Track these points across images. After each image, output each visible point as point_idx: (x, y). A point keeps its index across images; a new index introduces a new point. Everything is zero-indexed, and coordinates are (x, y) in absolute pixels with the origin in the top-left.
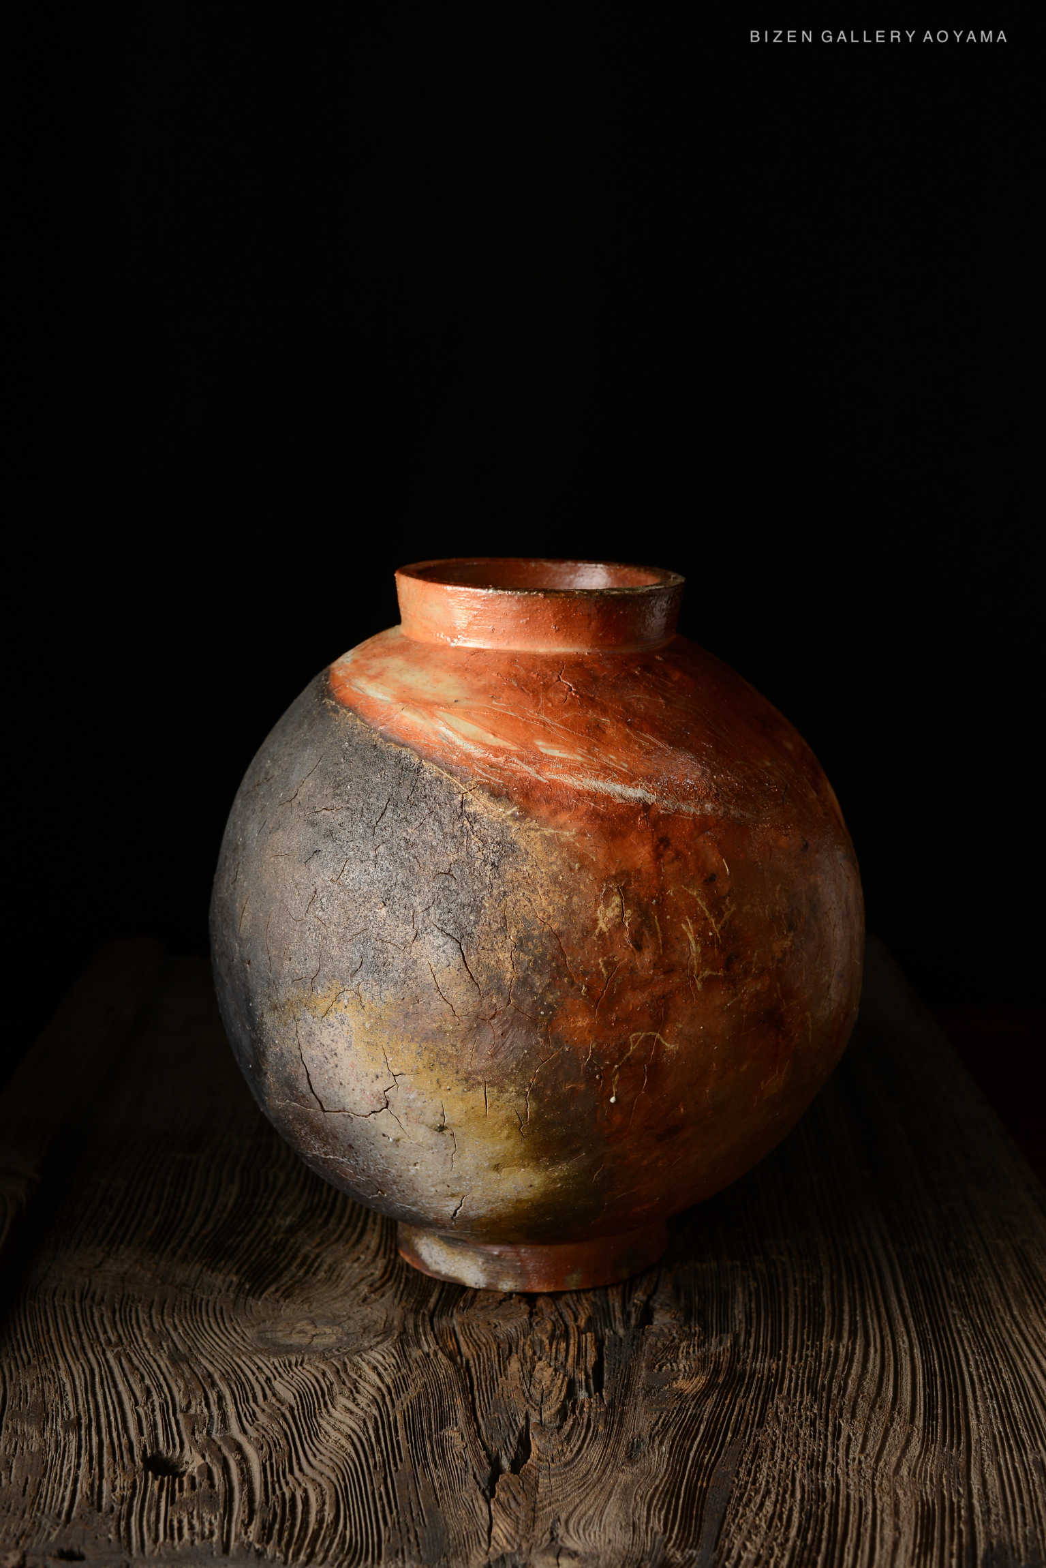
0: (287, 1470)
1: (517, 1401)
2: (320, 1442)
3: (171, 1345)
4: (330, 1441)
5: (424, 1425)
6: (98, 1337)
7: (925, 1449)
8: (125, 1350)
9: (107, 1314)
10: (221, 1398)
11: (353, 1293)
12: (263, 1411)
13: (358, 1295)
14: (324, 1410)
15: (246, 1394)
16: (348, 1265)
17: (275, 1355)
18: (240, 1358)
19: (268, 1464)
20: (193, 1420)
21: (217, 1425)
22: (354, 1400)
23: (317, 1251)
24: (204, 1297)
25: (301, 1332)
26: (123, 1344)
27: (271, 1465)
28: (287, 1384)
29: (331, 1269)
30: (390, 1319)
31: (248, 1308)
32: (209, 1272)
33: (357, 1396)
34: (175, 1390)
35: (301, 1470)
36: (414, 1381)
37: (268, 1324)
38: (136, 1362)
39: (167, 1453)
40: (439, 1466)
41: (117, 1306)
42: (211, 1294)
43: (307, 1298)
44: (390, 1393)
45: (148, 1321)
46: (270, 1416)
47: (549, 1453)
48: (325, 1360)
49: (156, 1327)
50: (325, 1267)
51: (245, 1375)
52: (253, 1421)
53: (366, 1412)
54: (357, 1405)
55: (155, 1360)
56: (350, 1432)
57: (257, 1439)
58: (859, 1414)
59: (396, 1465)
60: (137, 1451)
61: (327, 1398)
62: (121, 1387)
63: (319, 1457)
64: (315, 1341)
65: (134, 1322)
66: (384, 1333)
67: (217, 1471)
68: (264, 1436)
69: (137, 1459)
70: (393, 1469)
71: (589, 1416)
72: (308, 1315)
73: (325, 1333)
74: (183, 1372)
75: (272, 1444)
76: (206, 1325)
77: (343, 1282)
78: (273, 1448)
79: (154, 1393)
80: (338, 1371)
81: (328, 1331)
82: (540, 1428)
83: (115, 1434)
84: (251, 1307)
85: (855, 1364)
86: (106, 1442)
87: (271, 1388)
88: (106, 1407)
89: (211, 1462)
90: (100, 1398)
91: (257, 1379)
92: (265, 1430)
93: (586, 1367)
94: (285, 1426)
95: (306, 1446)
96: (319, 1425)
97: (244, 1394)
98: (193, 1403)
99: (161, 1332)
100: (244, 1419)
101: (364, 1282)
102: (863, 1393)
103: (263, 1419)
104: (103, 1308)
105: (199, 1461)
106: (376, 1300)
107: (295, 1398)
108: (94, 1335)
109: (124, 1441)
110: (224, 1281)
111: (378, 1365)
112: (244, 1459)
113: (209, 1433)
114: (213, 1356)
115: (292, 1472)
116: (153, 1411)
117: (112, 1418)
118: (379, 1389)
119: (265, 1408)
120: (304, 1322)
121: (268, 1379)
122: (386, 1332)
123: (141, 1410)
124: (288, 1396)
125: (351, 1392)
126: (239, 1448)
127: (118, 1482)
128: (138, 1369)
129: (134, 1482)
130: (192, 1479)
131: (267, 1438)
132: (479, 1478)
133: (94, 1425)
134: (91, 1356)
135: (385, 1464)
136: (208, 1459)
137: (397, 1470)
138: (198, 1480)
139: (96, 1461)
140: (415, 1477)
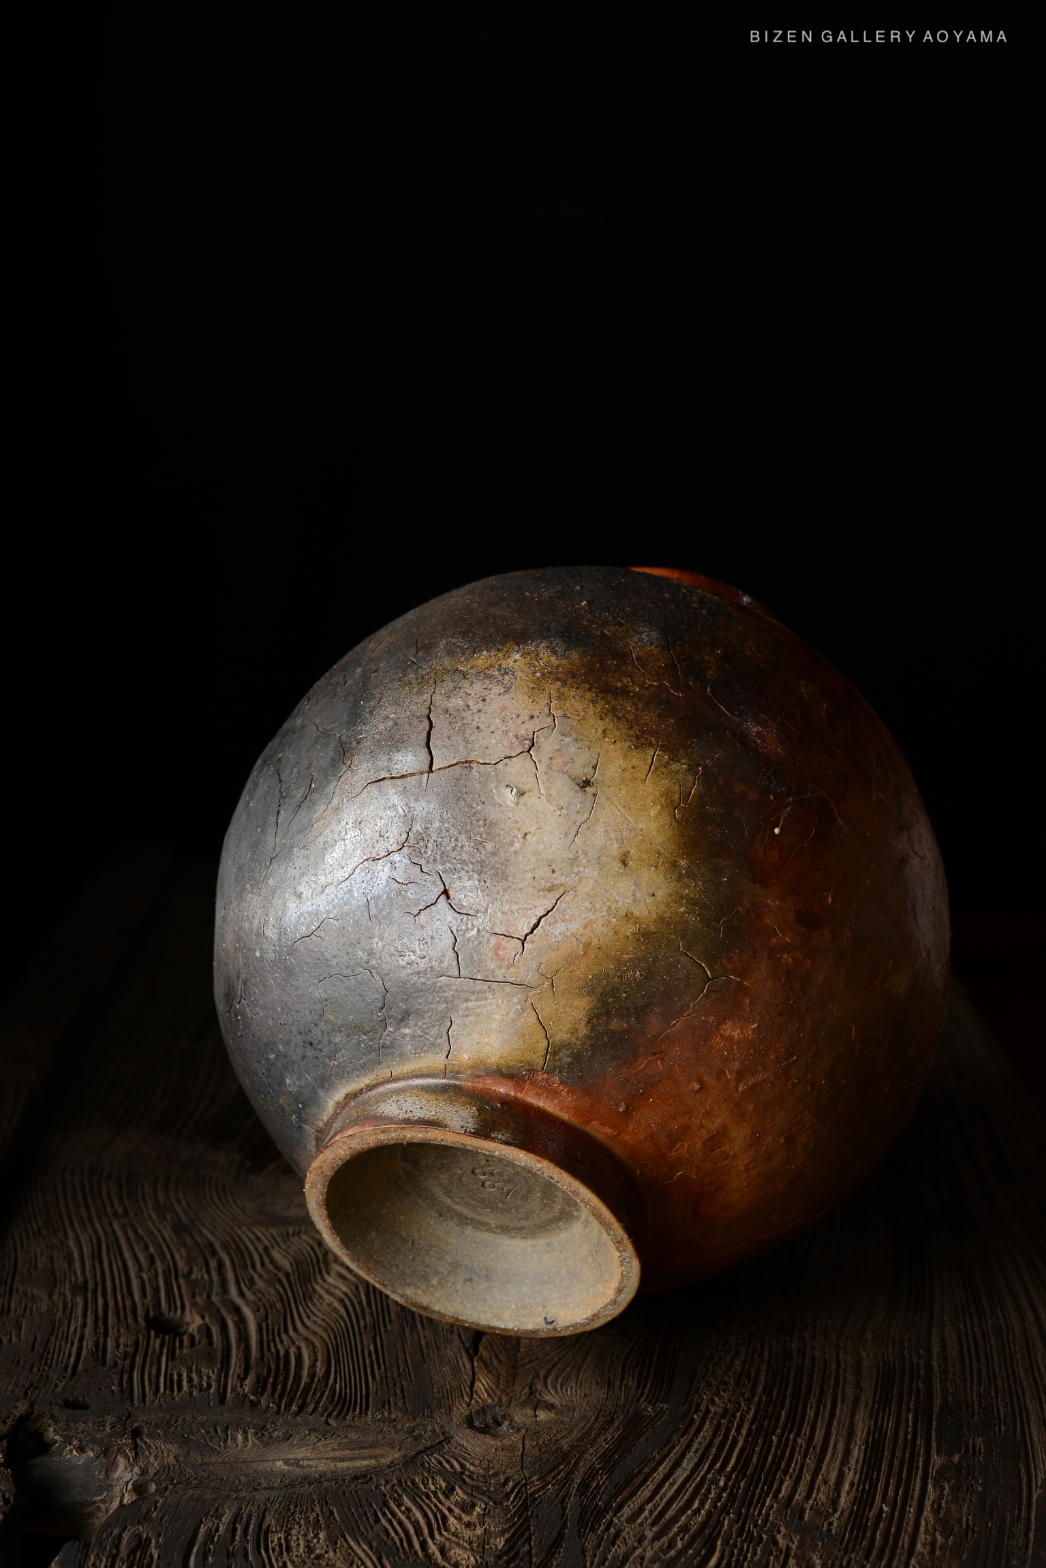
0: (282, 1330)
2: (314, 1305)
3: (174, 1217)
4: (324, 1304)
6: (105, 1210)
7: (890, 1315)
8: (130, 1222)
9: (115, 1190)
10: (221, 1265)
12: (261, 1276)
14: (318, 1277)
15: (245, 1261)
17: (273, 1225)
18: (240, 1229)
19: (264, 1324)
20: (194, 1285)
21: (216, 1288)
24: (207, 1174)
25: (299, 1205)
26: (128, 1216)
27: (267, 1325)
28: (285, 1253)
31: (249, 1183)
32: (213, 1151)
34: (178, 1257)
35: (295, 1329)
37: (268, 1198)
38: (141, 1231)
39: (169, 1314)
40: (426, 1327)
41: (124, 1182)
42: (214, 1171)
45: (153, 1196)
46: (267, 1282)
49: (161, 1200)
51: (244, 1244)
52: (251, 1286)
55: (159, 1231)
56: (342, 1296)
57: (254, 1302)
59: (385, 1325)
60: (140, 1312)
61: (322, 1265)
62: (127, 1255)
63: (313, 1318)
65: (140, 1196)
67: (215, 1330)
68: (260, 1300)
69: (141, 1320)
70: (382, 1329)
74: (186, 1242)
75: (268, 1306)
76: (209, 1199)
78: (269, 1310)
79: (158, 1261)
83: (119, 1297)
84: (252, 1183)
86: (111, 1304)
87: (269, 1256)
88: (112, 1273)
89: (211, 1322)
90: (106, 1265)
91: (256, 1249)
92: (262, 1294)
94: (281, 1290)
95: (301, 1309)
96: (314, 1290)
97: (242, 1260)
98: (195, 1269)
99: (165, 1205)
100: (242, 1285)
103: (260, 1284)
104: (111, 1184)
105: (198, 1321)
107: (291, 1265)
108: (102, 1208)
109: (128, 1303)
110: (226, 1160)
112: (241, 1321)
113: (209, 1296)
114: (214, 1227)
115: (286, 1331)
116: (156, 1276)
117: (117, 1282)
119: (263, 1274)
121: (266, 1249)
123: (145, 1276)
124: (285, 1263)
126: (237, 1310)
127: (121, 1340)
128: (142, 1238)
129: (137, 1341)
130: (192, 1337)
131: (264, 1300)
132: (464, 1338)
133: (100, 1288)
134: (98, 1226)
135: (375, 1325)
136: (207, 1320)
137: (386, 1331)
138: (197, 1338)
139: (101, 1322)
140: (403, 1336)
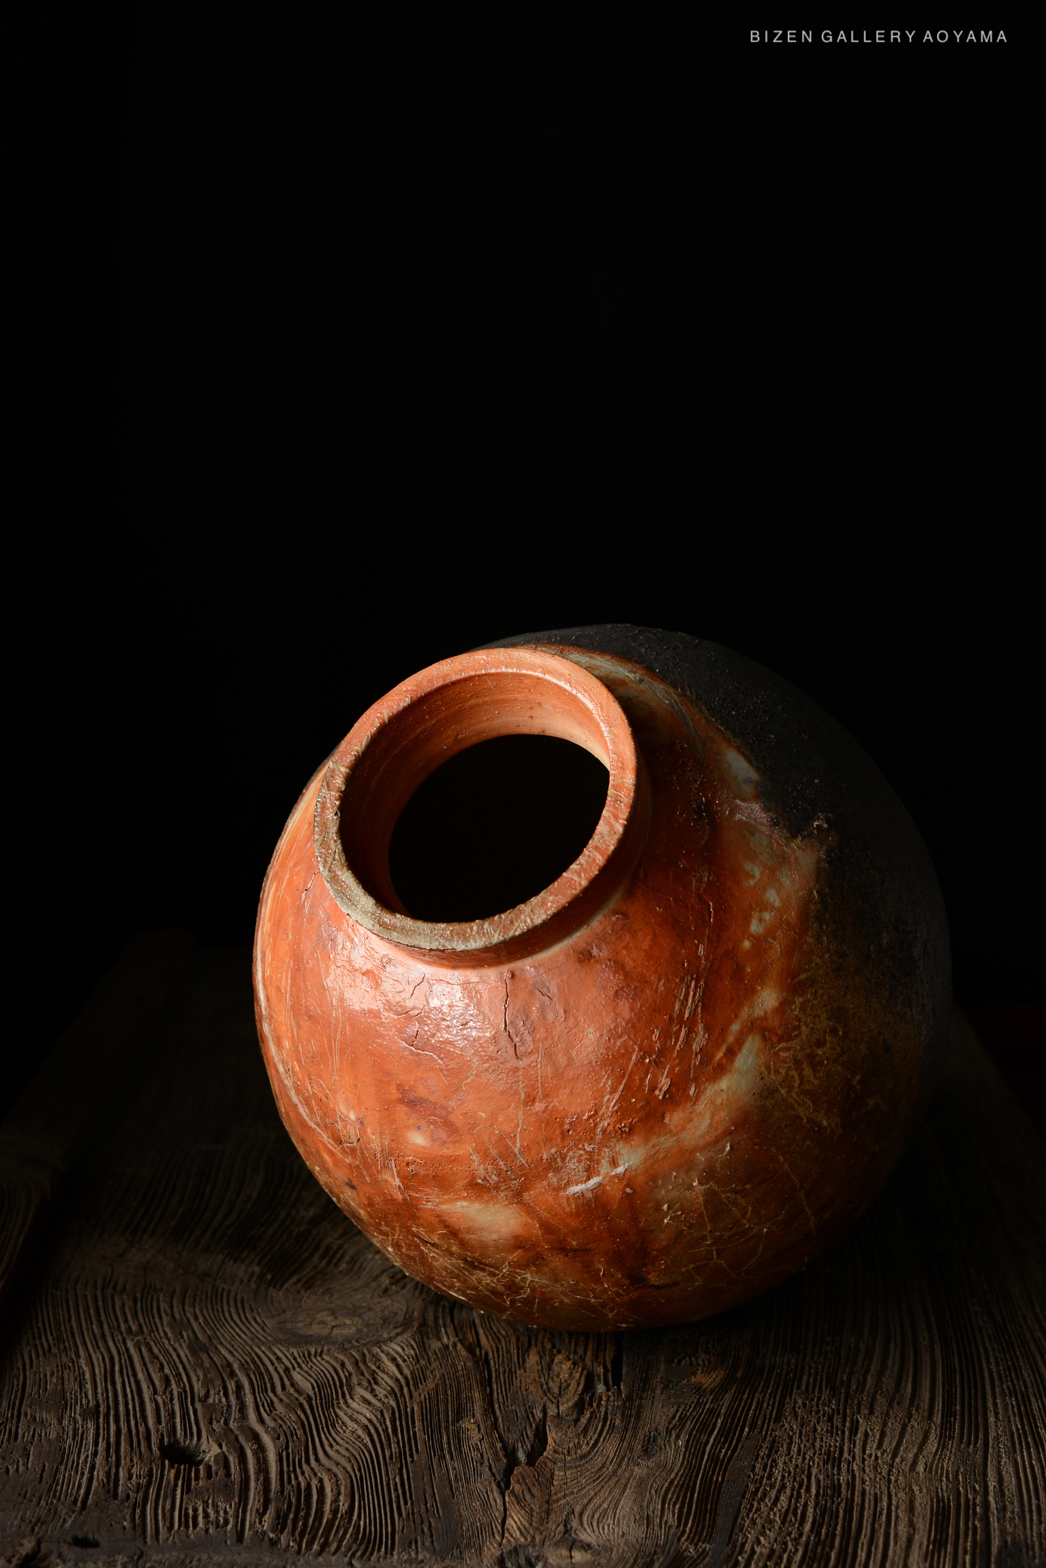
0: (303, 1460)
1: (535, 1392)
2: (337, 1432)
3: (191, 1334)
4: (347, 1431)
5: (442, 1416)
6: (119, 1326)
7: (942, 1446)
8: (145, 1339)
9: (129, 1304)
10: (239, 1387)
11: (374, 1284)
12: (281, 1401)
13: (379, 1286)
14: (341, 1401)
15: (265, 1384)
16: (370, 1256)
17: (295, 1345)
18: (259, 1348)
19: (284, 1453)
20: (211, 1410)
21: (235, 1414)
22: (372, 1391)
23: (340, 1242)
24: (226, 1287)
25: (322, 1322)
26: (143, 1333)
27: (288, 1455)
28: (306, 1375)
29: (353, 1260)
30: (410, 1310)
31: (269, 1298)
32: (231, 1263)
33: (375, 1387)
34: (194, 1379)
35: (317, 1460)
36: (432, 1372)
37: (289, 1314)
38: (156, 1351)
39: (184, 1442)
40: (455, 1458)
41: (139, 1296)
42: (233, 1284)
43: (328, 1289)
44: (408, 1384)
45: (169, 1311)
46: (288, 1406)
47: (566, 1446)
48: (344, 1350)
49: (177, 1316)
50: (347, 1258)
51: (264, 1365)
52: (271, 1411)
53: (384, 1403)
54: (375, 1396)
55: (175, 1350)
56: (367, 1423)
57: (274, 1429)
58: (877, 1408)
59: (412, 1456)
60: (154, 1439)
61: (345, 1388)
62: (140, 1376)
63: (336, 1447)
64: (335, 1331)
65: (155, 1311)
66: (404, 1325)
67: (233, 1460)
68: (281, 1426)
69: (154, 1448)
70: (409, 1459)
71: (607, 1409)
72: (329, 1306)
73: (345, 1324)
74: (203, 1362)
75: (288, 1433)
76: (227, 1315)
77: (364, 1273)
78: (289, 1438)
79: (173, 1382)
80: (357, 1362)
81: (348, 1322)
82: (557, 1420)
83: (133, 1423)
84: (272, 1297)
85: (875, 1360)
86: (124, 1430)
87: (290, 1378)
88: (125, 1396)
89: (228, 1451)
90: (119, 1387)
91: (276, 1369)
92: (283, 1420)
93: (605, 1361)
94: (303, 1416)
95: (323, 1436)
96: (337, 1416)
97: (262, 1382)
98: (212, 1392)
99: (181, 1321)
100: (262, 1409)
101: (385, 1274)
102: (881, 1389)
103: (280, 1409)
104: (125, 1297)
105: (215, 1450)
106: (397, 1292)
107: (313, 1388)
108: (115, 1323)
109: (142, 1429)
110: (246, 1272)
111: (397, 1356)
112: (261, 1449)
113: (226, 1423)
114: (233, 1346)
115: (308, 1462)
116: (172, 1399)
117: (130, 1406)
118: (397, 1380)
119: (284, 1398)
120: (324, 1313)
121: (287, 1370)
122: (406, 1325)
123: (159, 1399)
124: (306, 1386)
125: (370, 1383)
126: (256, 1438)
127: (134, 1471)
128: (157, 1358)
129: (151, 1470)
130: (209, 1468)
131: (284, 1427)
132: (494, 1470)
133: (112, 1412)
134: (111, 1344)
135: (401, 1455)
136: (225, 1448)
137: (412, 1461)
138: (213, 1469)
139: (113, 1449)
140: (431, 1468)
